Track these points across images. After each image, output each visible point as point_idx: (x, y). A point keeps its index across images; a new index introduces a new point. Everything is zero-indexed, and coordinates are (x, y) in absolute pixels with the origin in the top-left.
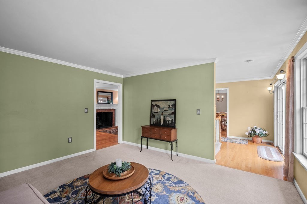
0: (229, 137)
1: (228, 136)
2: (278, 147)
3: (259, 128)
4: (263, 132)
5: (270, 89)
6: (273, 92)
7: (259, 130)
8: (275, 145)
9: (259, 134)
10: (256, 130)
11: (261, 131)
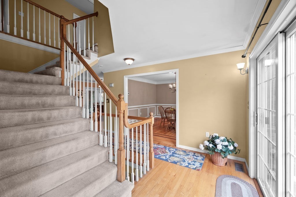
0: (179, 147)
1: (178, 145)
2: (256, 180)
3: (222, 138)
4: (229, 147)
5: (241, 65)
6: (248, 72)
7: (221, 143)
8: (252, 175)
9: (221, 150)
10: (217, 141)
11: (226, 143)
